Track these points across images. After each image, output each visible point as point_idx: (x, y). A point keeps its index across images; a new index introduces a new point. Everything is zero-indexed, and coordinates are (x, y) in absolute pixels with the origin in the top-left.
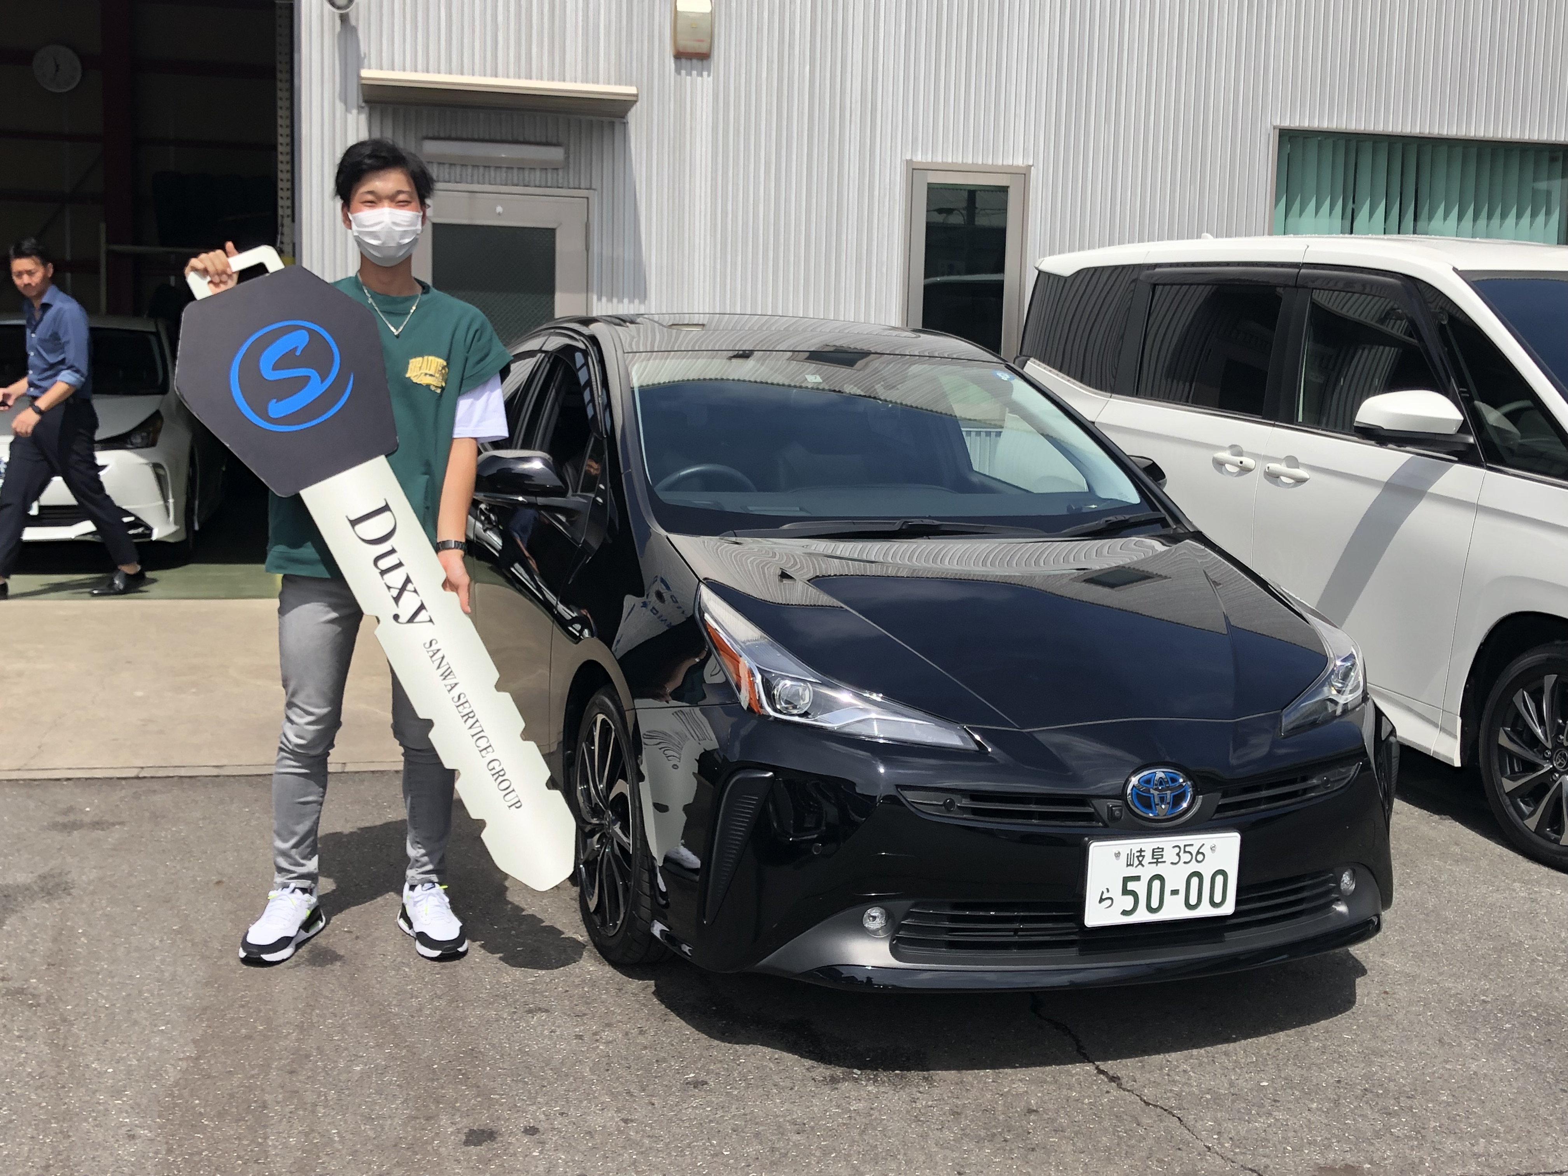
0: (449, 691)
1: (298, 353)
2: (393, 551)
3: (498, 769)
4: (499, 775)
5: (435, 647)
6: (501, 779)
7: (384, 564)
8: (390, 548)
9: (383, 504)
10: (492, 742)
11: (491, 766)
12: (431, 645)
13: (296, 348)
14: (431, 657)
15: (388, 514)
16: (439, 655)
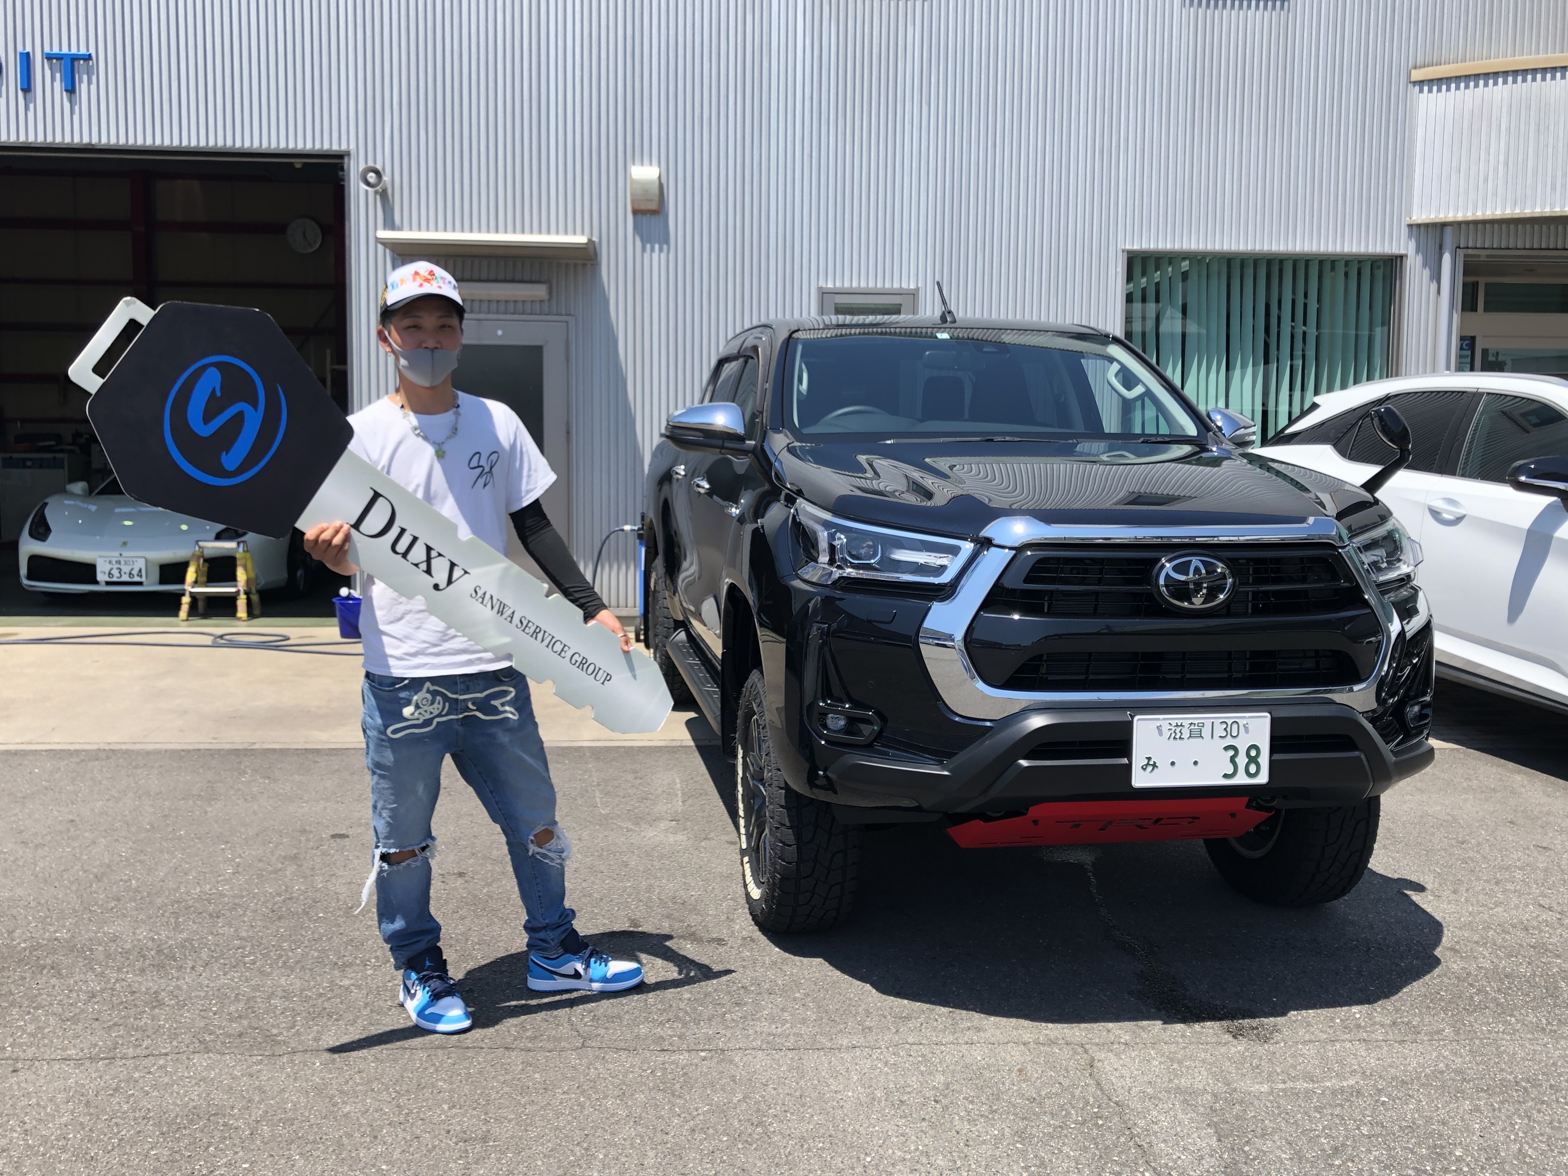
0: (511, 622)
1: (218, 394)
2: (403, 531)
3: (579, 660)
4: (583, 664)
5: (480, 593)
6: (586, 666)
7: (402, 547)
8: (399, 530)
9: (372, 493)
10: (564, 642)
11: (573, 662)
12: (476, 592)
13: (214, 389)
14: (482, 603)
15: (381, 500)
16: (488, 597)
